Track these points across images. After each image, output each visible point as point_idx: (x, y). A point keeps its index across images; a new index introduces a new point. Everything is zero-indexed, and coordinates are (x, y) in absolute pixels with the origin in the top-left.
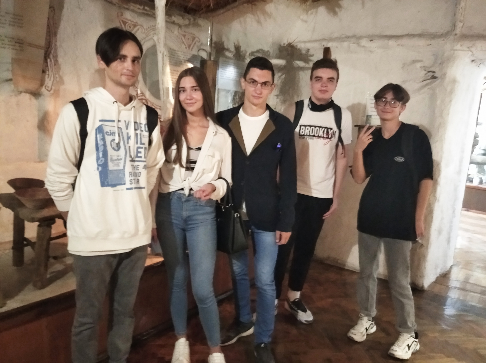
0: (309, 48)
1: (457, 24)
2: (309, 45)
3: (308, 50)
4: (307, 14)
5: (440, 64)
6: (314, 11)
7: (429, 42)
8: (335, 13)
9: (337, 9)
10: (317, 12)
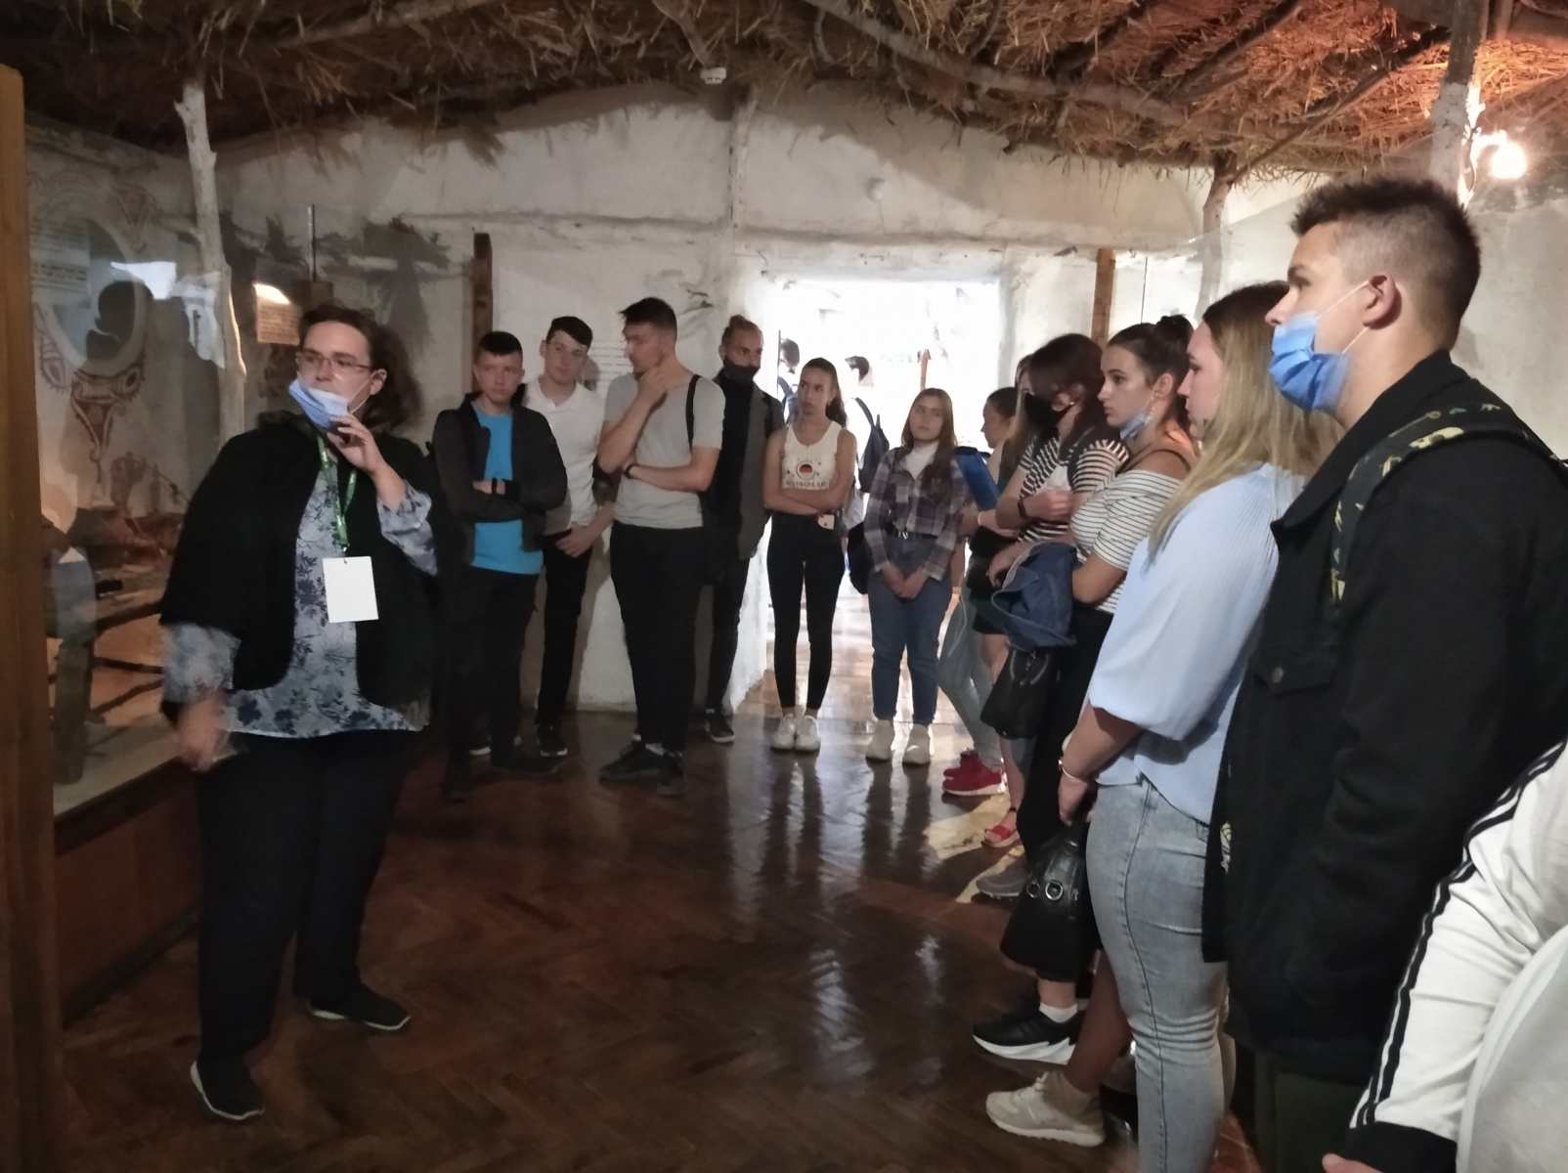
0: (439, 231)
1: (735, 207)
2: (438, 226)
3: (435, 237)
4: (422, 152)
5: (715, 280)
6: (437, 147)
7: (689, 237)
8: (490, 160)
9: (493, 152)
10: (445, 151)
